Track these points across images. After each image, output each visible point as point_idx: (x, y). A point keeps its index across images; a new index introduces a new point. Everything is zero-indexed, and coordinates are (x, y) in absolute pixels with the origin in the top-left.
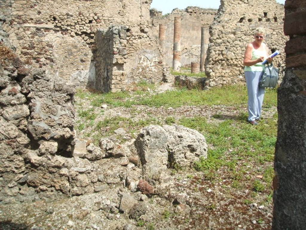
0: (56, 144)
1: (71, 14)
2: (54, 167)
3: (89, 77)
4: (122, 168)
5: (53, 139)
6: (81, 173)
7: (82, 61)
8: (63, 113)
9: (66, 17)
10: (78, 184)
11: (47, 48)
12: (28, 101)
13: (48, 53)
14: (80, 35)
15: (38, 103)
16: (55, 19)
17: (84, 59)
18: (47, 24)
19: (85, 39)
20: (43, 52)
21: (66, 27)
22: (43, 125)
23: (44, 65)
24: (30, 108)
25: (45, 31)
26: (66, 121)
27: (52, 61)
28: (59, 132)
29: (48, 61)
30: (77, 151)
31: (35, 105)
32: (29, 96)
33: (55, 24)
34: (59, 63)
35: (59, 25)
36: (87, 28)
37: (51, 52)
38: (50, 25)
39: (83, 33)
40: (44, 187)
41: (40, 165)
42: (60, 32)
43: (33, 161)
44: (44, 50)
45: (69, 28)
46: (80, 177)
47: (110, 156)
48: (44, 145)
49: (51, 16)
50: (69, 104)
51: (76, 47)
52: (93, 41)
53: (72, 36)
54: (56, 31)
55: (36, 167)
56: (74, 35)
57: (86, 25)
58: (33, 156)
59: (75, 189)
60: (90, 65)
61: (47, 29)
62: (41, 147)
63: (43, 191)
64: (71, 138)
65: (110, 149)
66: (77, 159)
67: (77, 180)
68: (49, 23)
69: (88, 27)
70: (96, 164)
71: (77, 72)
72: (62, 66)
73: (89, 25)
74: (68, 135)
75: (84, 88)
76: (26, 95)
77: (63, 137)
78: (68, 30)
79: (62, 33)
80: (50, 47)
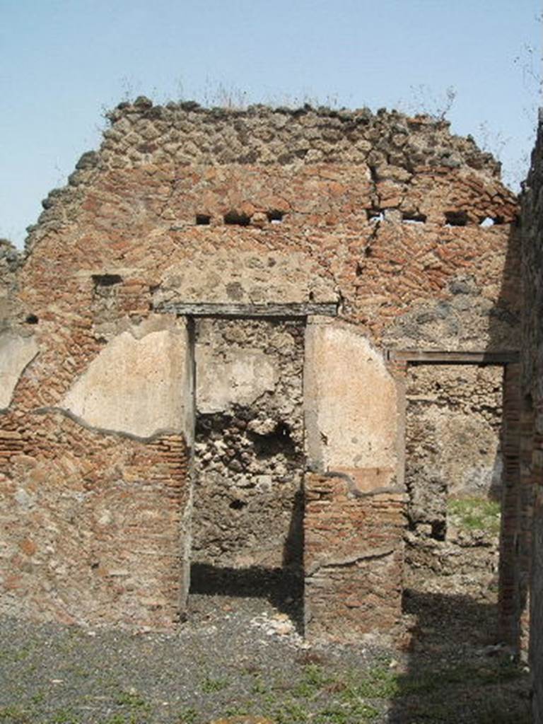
0: (429, 527)
1: (463, 378)
2: (427, 546)
3: (494, 478)
4: (490, 555)
5: (428, 522)
6: (451, 555)
7: (482, 452)
8: (437, 501)
9: (456, 383)
10: (448, 564)
11: (426, 431)
12: (409, 490)
13: (427, 440)
14: (480, 411)
15: (417, 491)
16: (439, 386)
17: (485, 449)
18: (426, 394)
19: (487, 418)
20: (419, 438)
21: (456, 398)
22: (420, 510)
23: (421, 457)
24: (410, 495)
25: (424, 406)
26: (439, 508)
27: (433, 451)
28: (434, 517)
29: (426, 452)
30: (449, 536)
31: (415, 493)
32: (411, 485)
33: (439, 395)
34: (445, 454)
35: (445, 395)
36: (490, 400)
37: (432, 437)
38: (432, 397)
39: (484, 407)
40: (419, 564)
41: (416, 544)
42: (447, 407)
43: (411, 540)
44: (422, 434)
45: (461, 400)
46: (451, 558)
47: (479, 545)
48: (420, 528)
49: (433, 382)
50: (444, 494)
51: (472, 430)
52: (499, 420)
53: (466, 413)
54: (441, 406)
55: (412, 546)
56: (470, 411)
57: (489, 395)
58: (412, 537)
59: (445, 569)
60: (496, 459)
61: (427, 403)
62: (418, 528)
63: (417, 567)
64: (444, 523)
65: (480, 538)
66: (449, 543)
67: (447, 561)
68: (429, 393)
69: (491, 397)
70: (465, 550)
71: (473, 470)
72: (449, 460)
73: (494, 395)
74: (440, 520)
75: (485, 497)
76: (408, 485)
77: (436, 521)
78: (460, 403)
79: (450, 408)
80: (430, 430)
